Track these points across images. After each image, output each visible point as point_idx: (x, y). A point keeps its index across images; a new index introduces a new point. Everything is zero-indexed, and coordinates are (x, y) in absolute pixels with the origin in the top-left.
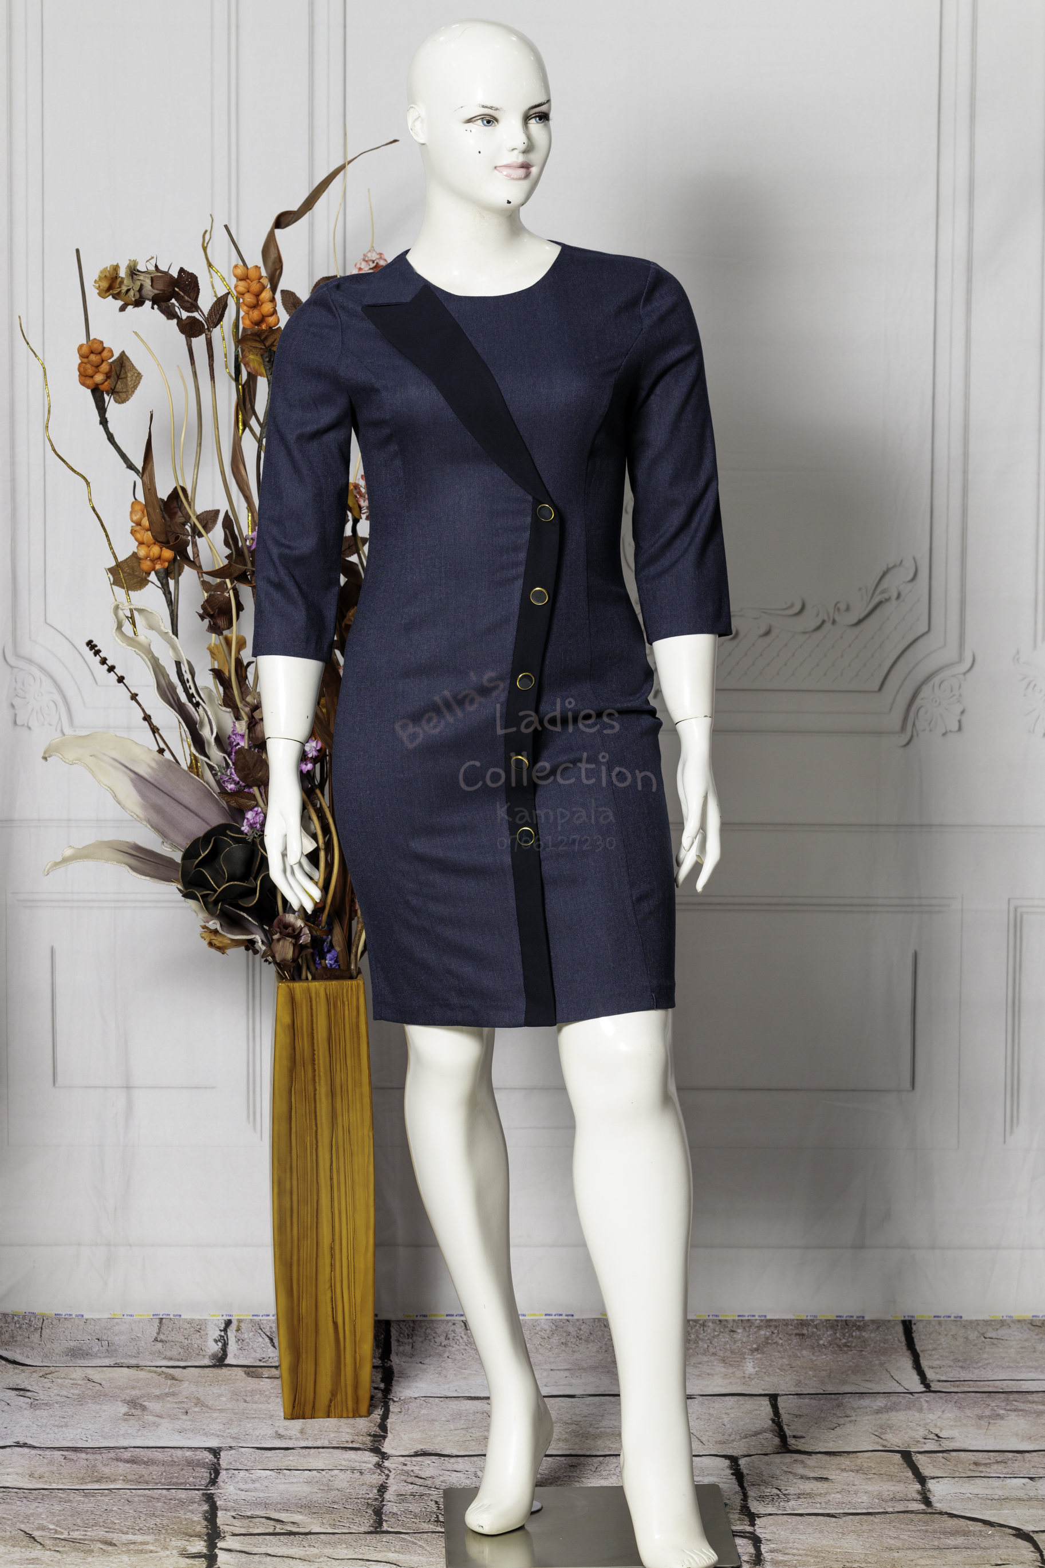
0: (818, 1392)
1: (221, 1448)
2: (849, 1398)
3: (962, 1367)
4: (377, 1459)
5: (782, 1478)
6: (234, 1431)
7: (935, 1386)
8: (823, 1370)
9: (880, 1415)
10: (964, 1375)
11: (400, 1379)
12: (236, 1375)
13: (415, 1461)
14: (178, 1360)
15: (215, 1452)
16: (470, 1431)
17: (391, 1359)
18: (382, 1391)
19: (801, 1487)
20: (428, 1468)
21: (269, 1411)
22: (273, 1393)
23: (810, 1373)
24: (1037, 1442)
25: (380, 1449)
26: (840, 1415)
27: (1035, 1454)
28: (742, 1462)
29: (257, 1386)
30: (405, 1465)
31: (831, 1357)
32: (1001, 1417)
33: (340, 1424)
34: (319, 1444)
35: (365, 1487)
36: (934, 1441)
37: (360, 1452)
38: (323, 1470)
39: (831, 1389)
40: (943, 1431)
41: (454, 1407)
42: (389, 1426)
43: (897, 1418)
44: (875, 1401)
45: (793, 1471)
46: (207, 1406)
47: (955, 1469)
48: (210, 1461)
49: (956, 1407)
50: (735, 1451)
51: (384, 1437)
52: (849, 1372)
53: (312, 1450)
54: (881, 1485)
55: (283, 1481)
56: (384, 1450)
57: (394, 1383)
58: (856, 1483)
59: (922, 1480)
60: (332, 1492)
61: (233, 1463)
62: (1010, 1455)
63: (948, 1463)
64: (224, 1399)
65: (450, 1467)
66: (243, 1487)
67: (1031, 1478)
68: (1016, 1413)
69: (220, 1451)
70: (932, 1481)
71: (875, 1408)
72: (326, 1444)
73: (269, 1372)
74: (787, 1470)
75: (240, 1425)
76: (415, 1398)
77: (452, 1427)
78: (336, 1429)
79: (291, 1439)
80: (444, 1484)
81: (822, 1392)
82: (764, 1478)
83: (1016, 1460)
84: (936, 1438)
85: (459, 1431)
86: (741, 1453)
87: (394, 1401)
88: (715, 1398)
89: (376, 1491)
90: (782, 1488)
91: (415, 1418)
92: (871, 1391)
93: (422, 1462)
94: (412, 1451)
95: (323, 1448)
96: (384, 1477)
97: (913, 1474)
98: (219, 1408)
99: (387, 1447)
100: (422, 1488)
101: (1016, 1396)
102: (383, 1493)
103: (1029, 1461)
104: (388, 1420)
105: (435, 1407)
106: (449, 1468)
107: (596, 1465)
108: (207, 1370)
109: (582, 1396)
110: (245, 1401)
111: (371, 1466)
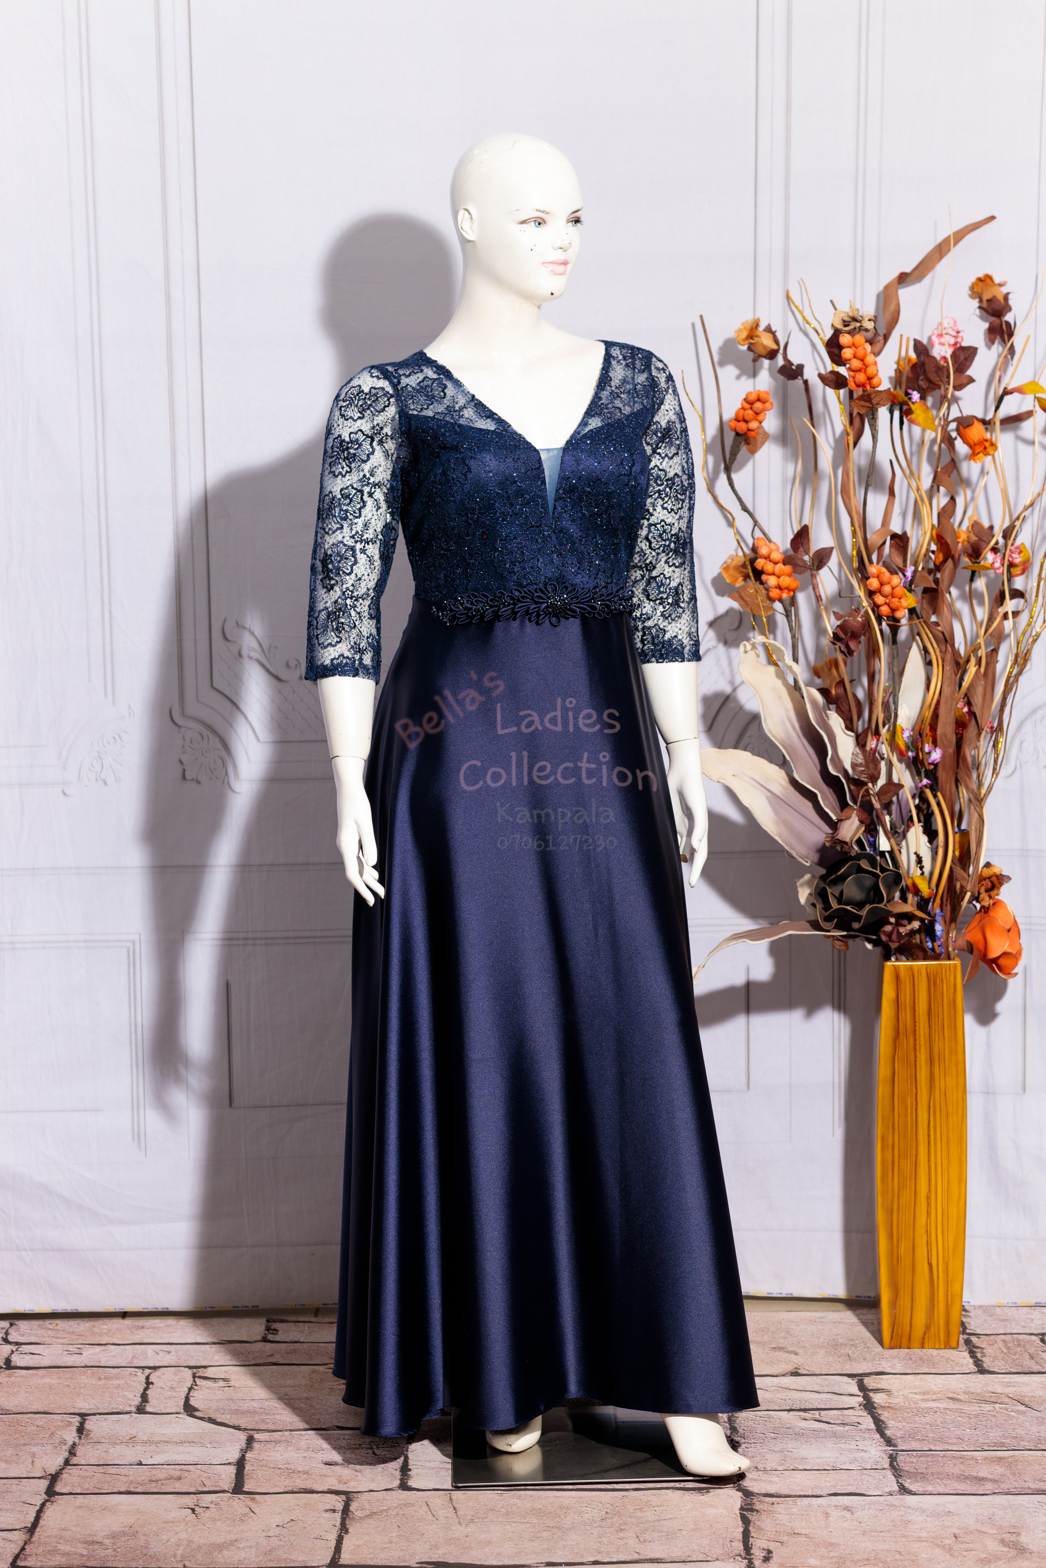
32: (114, 1533)
33: (792, 1525)
34: (807, 1501)
46: (938, 1546)
47: (202, 1473)
48: (905, 1481)
53: (811, 1493)
54: (281, 1457)
56: (740, 1494)
58: (301, 1459)
59: (241, 1462)
60: (780, 1448)
61: (882, 1477)
67: (140, 1464)
68: (95, 1538)
69: (900, 1491)
70: (231, 1461)
72: (799, 1499)
74: (358, 1474)
76: (718, 1559)
78: (793, 1517)
84: (197, 1509)
86: (394, 1492)
87: (740, 1555)
91: (714, 1533)
97: (245, 1467)
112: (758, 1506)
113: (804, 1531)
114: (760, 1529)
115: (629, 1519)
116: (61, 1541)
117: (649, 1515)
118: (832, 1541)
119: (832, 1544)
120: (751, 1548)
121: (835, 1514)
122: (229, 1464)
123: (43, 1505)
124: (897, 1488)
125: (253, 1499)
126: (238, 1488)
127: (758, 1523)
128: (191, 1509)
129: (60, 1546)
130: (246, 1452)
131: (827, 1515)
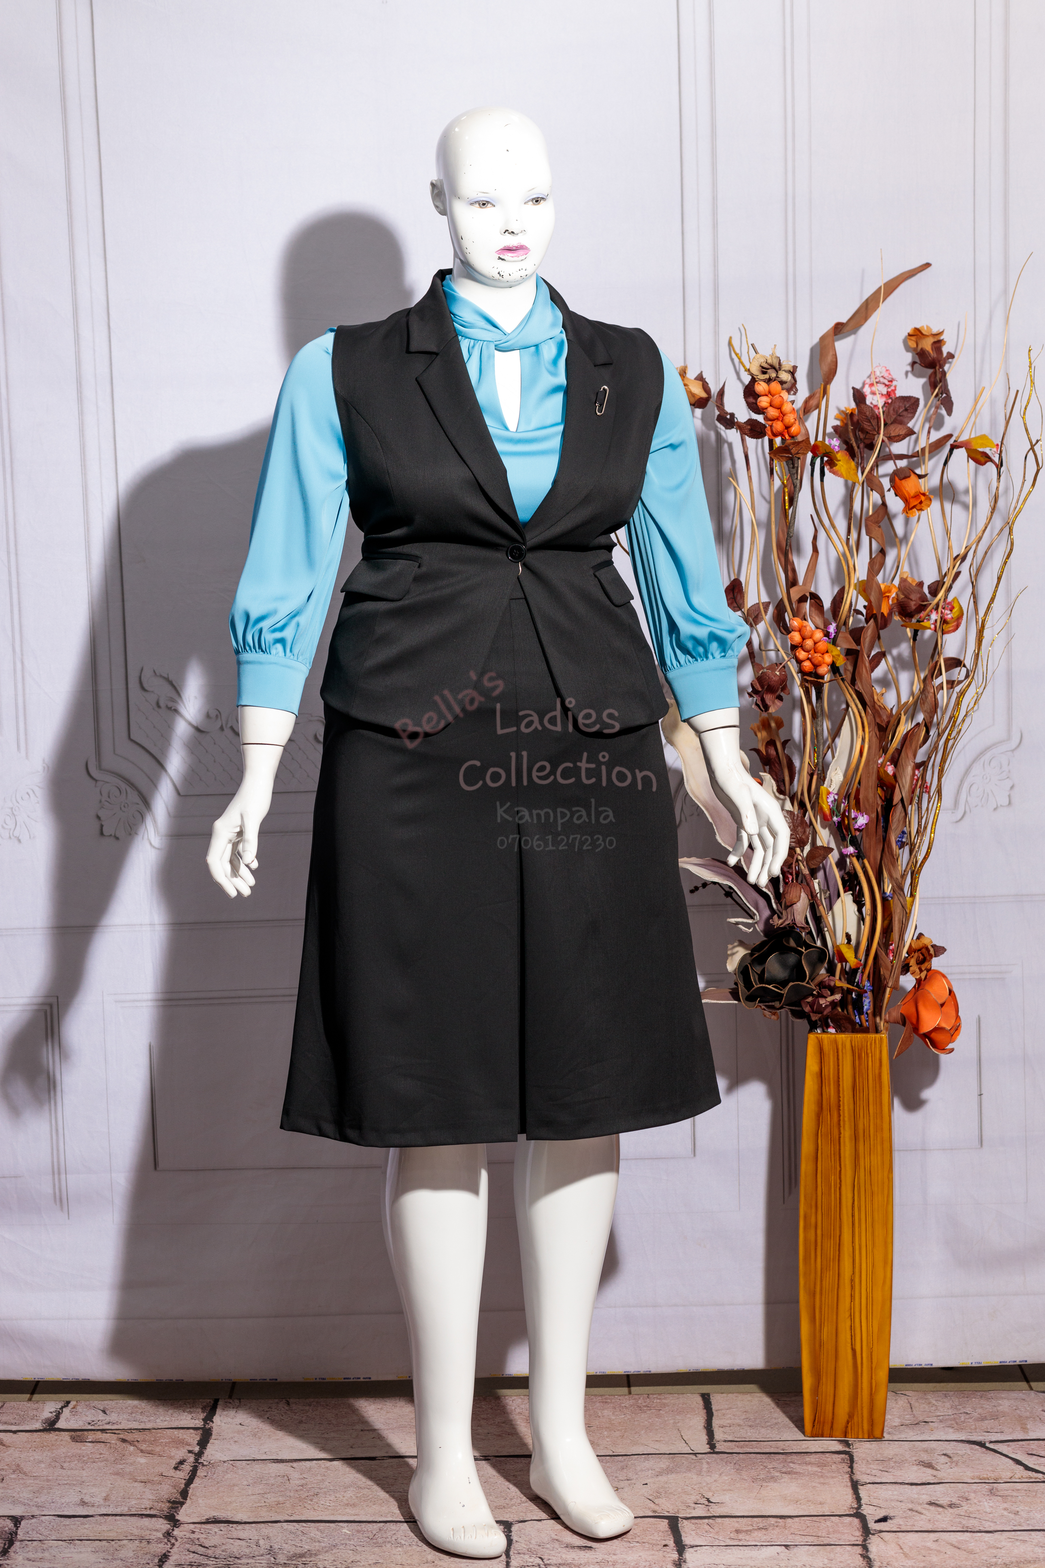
0: (608, 1454)
1: (23, 1516)
2: (635, 1460)
3: (750, 1426)
4: (169, 1526)
5: (548, 1546)
6: (42, 1499)
7: (719, 1447)
8: (618, 1430)
9: (660, 1478)
10: (751, 1434)
11: (216, 1441)
12: (62, 1440)
13: (204, 1528)
14: (12, 1424)
15: (17, 1520)
16: (266, 1496)
17: (214, 1420)
18: (196, 1454)
19: (564, 1556)
20: (215, 1536)
21: (82, 1477)
22: (91, 1458)
23: (606, 1433)
24: (803, 1507)
25: (175, 1516)
26: (621, 1478)
27: (797, 1519)
28: (514, 1528)
29: (79, 1452)
30: (193, 1532)
31: (629, 1417)
32: (775, 1481)
33: (144, 1490)
34: (118, 1511)
35: (148, 1556)
36: (704, 1506)
37: (154, 1519)
38: (113, 1540)
39: (620, 1450)
40: (715, 1495)
41: (259, 1470)
42: (190, 1492)
43: (674, 1481)
44: (659, 1462)
45: (561, 1539)
46: (25, 1473)
47: (716, 1537)
48: (9, 1529)
49: (734, 1469)
50: (512, 1516)
51: (182, 1504)
52: (643, 1432)
53: (110, 1518)
54: (641, 1554)
55: (72, 1550)
56: (178, 1517)
57: (209, 1445)
58: (618, 1552)
59: (681, 1548)
60: (115, 1562)
61: (30, 1532)
62: (773, 1520)
63: (711, 1530)
64: (43, 1465)
65: (235, 1534)
66: (31, 1555)
67: (786, 1546)
68: (789, 1476)
69: (22, 1520)
70: (691, 1550)
71: (658, 1470)
72: (125, 1510)
73: (94, 1436)
74: (556, 1537)
75: (49, 1493)
76: (224, 1462)
77: (250, 1493)
78: (139, 1496)
79: (93, 1506)
80: (224, 1553)
81: (611, 1453)
82: (531, 1546)
83: (777, 1526)
84: (706, 1503)
85: (254, 1497)
86: (517, 1519)
87: (203, 1465)
88: (508, 1459)
89: (156, 1560)
90: (545, 1557)
91: (218, 1483)
92: (658, 1452)
93: (211, 1530)
94: (205, 1518)
95: (121, 1515)
96: (169, 1546)
97: (674, 1542)
98: (35, 1475)
99: (182, 1515)
100: (202, 1557)
101: (794, 1457)
102: (163, 1562)
103: (790, 1527)
104: (192, 1486)
105: (240, 1471)
106: (234, 1536)
107: (374, 1532)
108: (35, 1434)
109: (383, 1458)
110: (62, 1468)
111: (160, 1535)
112: (165, 1506)
113: (136, 1484)
114: (174, 1487)
115: (292, 1494)
116: (820, 1474)
117: (272, 1499)
118: (116, 1477)
119: (117, 1474)
120: (191, 1471)
121: (98, 1500)
122: (692, 1547)
123: (860, 1506)
124: (22, 1523)
125: (654, 1511)
126: (674, 1523)
127: (175, 1491)
128: (712, 1502)
129: (818, 1469)
130: (679, 1559)
131: (106, 1499)
